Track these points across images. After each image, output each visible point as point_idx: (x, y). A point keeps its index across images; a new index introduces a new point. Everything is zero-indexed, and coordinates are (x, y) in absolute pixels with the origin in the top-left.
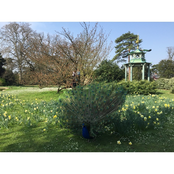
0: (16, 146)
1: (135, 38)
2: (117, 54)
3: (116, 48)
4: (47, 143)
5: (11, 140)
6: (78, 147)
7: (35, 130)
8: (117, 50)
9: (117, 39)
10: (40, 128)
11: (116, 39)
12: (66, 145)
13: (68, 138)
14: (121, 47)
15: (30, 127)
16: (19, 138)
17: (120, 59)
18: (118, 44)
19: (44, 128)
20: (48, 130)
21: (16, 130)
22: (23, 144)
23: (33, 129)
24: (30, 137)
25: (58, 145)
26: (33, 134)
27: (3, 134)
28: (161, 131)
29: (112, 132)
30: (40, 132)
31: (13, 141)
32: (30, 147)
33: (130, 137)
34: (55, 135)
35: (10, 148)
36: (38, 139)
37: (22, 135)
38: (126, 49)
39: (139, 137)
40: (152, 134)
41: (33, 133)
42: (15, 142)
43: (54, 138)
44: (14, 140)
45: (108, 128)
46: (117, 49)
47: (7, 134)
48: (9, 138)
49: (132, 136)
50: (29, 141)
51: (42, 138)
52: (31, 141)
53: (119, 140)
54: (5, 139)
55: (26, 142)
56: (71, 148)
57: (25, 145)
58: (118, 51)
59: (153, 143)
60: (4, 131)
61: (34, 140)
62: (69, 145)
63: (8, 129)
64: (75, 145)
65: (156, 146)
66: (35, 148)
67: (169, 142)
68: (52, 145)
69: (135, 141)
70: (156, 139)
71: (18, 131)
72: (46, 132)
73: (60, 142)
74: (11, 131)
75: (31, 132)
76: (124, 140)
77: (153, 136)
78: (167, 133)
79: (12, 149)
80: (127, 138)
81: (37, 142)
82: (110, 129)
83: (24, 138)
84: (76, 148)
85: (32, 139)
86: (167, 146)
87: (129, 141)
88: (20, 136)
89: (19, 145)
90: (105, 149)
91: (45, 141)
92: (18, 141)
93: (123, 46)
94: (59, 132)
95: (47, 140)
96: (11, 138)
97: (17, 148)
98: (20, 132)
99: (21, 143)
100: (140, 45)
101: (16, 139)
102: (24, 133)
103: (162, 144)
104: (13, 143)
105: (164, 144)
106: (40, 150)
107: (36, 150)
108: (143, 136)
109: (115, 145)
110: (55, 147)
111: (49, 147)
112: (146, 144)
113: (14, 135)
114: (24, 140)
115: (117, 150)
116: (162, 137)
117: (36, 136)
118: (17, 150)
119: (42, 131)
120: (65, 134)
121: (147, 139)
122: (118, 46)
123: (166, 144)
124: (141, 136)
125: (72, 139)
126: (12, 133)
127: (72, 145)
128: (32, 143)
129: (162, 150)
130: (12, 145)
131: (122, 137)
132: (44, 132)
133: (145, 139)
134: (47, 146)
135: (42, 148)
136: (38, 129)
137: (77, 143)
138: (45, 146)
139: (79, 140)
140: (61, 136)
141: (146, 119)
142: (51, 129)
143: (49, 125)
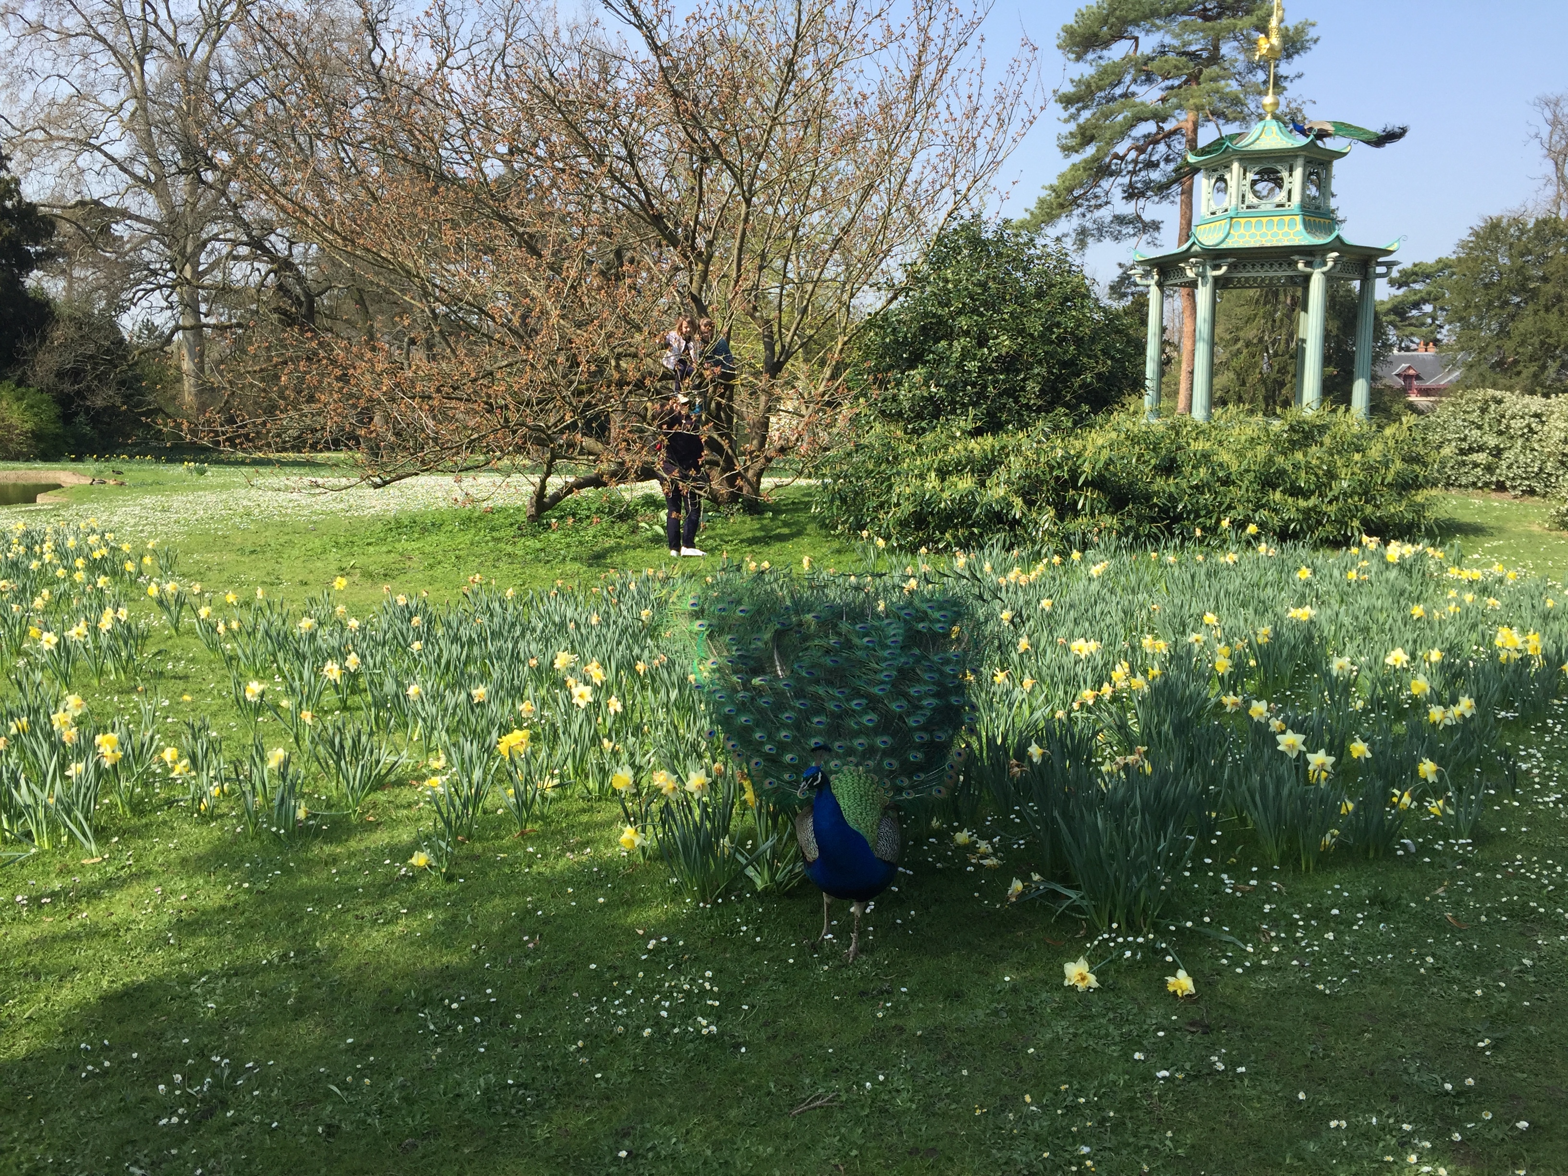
0: (175, 1006)
1: (1248, 12)
2: (1076, 158)
3: (1067, 101)
4: (447, 975)
5: (125, 949)
6: (717, 1016)
7: (334, 860)
8: (1072, 127)
9: (1080, 15)
10: (381, 838)
11: (1071, 21)
12: (617, 993)
13: (629, 932)
14: (1118, 91)
15: (290, 835)
16: (193, 933)
17: (1105, 214)
18: (1086, 70)
19: (415, 846)
20: (454, 861)
21: (167, 864)
22: (236, 983)
23: (321, 850)
24: (293, 919)
25: (543, 990)
26: (323, 898)
27: (53, 895)
28: (1455, 876)
29: (1017, 885)
30: (380, 880)
31: (148, 960)
32: (298, 1013)
33: (1181, 930)
34: (514, 902)
35: (120, 1022)
36: (367, 945)
37: (223, 909)
38: (1160, 117)
39: (1258, 930)
40: (1378, 900)
41: (316, 889)
42: (160, 970)
43: (504, 934)
44: (151, 948)
45: (984, 846)
46: (1073, 117)
47: (92, 894)
48: (105, 935)
49: (1199, 922)
50: (284, 957)
51: (399, 929)
52: (308, 958)
53: (1081, 951)
54: (71, 937)
55: (256, 970)
56: (657, 1022)
57: (251, 994)
58: (1086, 137)
59: (1385, 982)
60: (64, 871)
61: (331, 948)
62: (641, 990)
63: (93, 847)
64: (688, 994)
65: (1406, 1008)
66: (338, 1020)
67: (1524, 970)
68: (489, 991)
69: (1218, 959)
70: (1407, 946)
71: (183, 867)
72: (437, 878)
73: (561, 971)
74: (122, 873)
75: (305, 880)
76: (1128, 954)
77: (1386, 920)
78: (1507, 894)
79: (142, 1029)
80: (1151, 936)
81: (358, 968)
82: (1001, 859)
83: (241, 927)
84: (704, 1022)
85: (315, 940)
86: (1511, 1006)
87: (1169, 959)
88: (203, 914)
89: (198, 991)
90: (958, 1030)
91: (427, 962)
92: (186, 961)
93: (1133, 88)
94: (549, 882)
95: (447, 947)
96: (129, 929)
97: (181, 1018)
98: (201, 882)
99: (217, 977)
100: (1292, 75)
101: (167, 940)
102: (240, 885)
103: (1464, 995)
104: (142, 978)
105: (1479, 992)
106: (385, 1035)
107: (350, 1041)
108: (1296, 916)
109: (1044, 995)
110: (518, 1016)
111: (462, 1009)
112: (1321, 987)
113: (156, 907)
114: (240, 952)
115: (1059, 1040)
116: (1461, 931)
117: (350, 917)
118: (186, 1041)
119: (403, 872)
120: (601, 900)
121: (1333, 950)
122: (1088, 86)
123: (1503, 990)
124: (1274, 920)
125: (665, 939)
126: (137, 889)
127: (668, 996)
128: (313, 976)
129: (1462, 1040)
130: (135, 990)
131: (1111, 930)
132: (413, 879)
133: (1309, 945)
134: (442, 1000)
135: (398, 1017)
136: (362, 852)
137: (709, 974)
138: (424, 1005)
139: (725, 950)
140: (566, 916)
141: (1329, 769)
142: (478, 847)
143: (458, 817)
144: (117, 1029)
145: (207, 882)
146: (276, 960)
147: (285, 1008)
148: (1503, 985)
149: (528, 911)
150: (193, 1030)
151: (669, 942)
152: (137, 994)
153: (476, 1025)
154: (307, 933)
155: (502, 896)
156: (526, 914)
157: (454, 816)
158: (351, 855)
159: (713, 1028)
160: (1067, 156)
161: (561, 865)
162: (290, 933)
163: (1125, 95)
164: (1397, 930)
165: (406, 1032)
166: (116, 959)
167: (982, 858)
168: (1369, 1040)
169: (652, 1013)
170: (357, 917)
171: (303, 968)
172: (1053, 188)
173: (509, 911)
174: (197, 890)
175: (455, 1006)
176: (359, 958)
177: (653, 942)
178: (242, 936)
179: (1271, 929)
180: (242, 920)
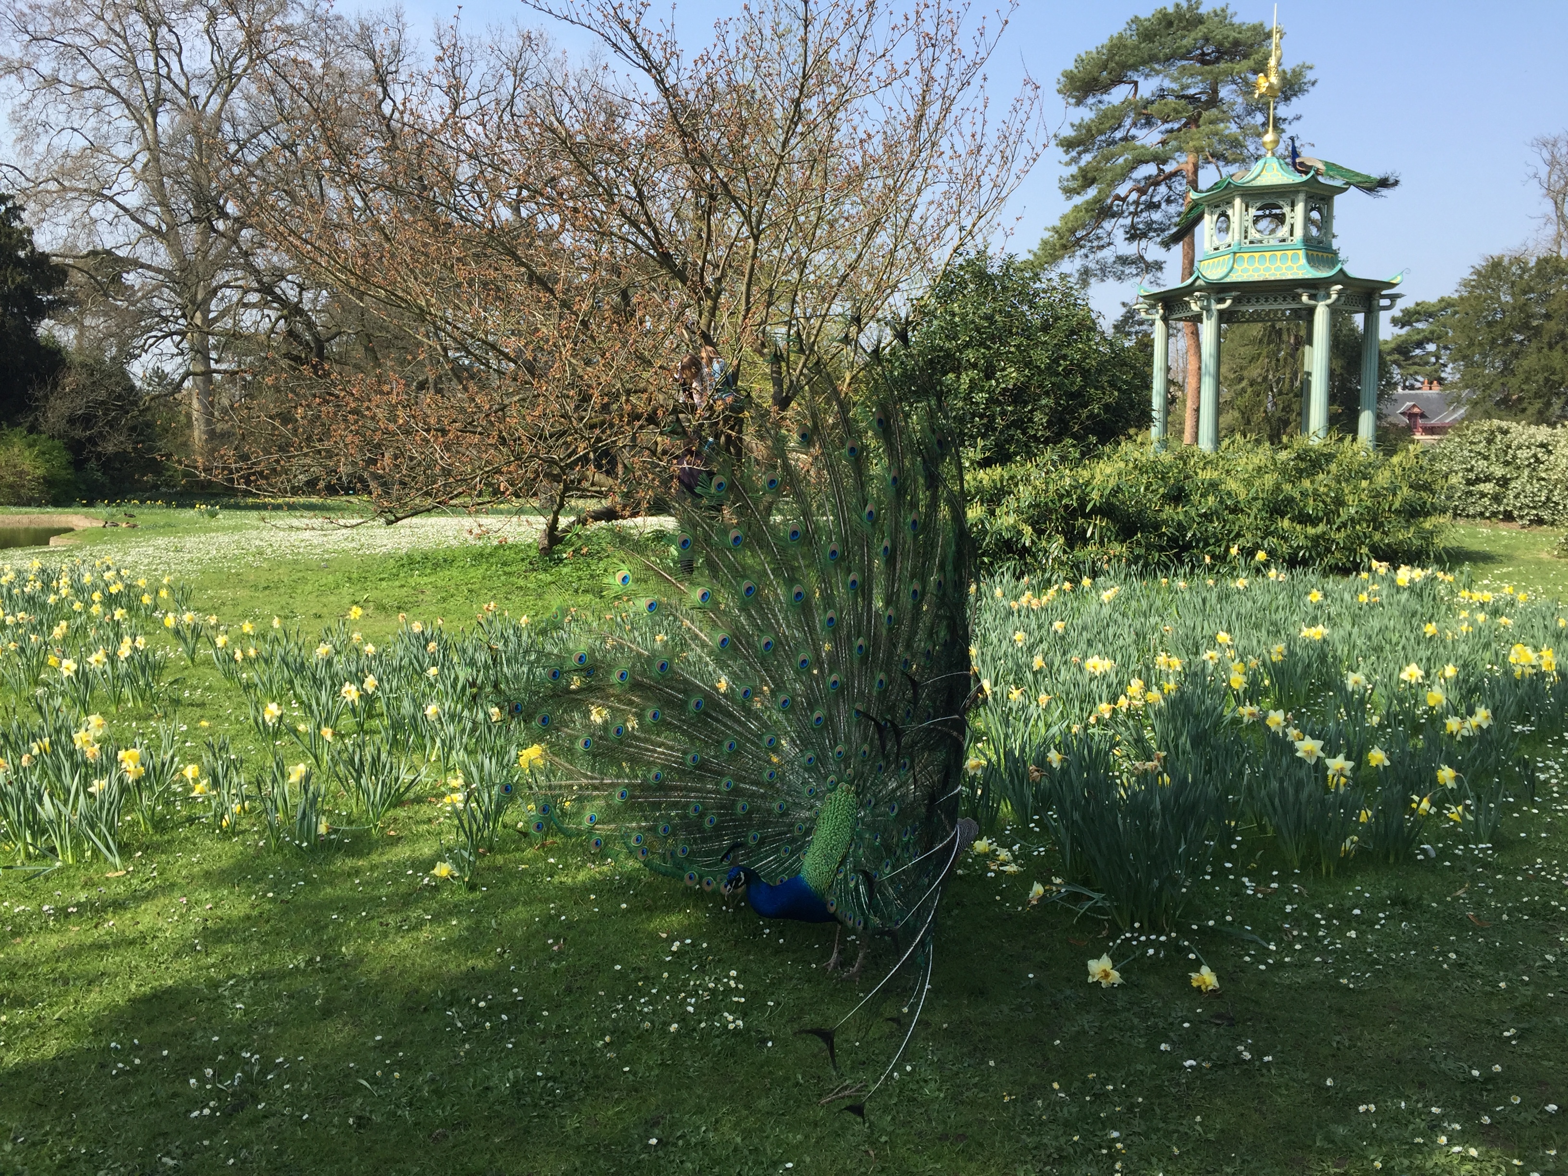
0: (203, 1007)
1: (1246, 56)
2: (1078, 200)
3: (1068, 144)
4: (474, 977)
5: (153, 956)
6: (742, 1012)
7: (357, 872)
8: (1074, 169)
9: (1080, 60)
10: (402, 852)
11: (1071, 66)
12: (640, 992)
13: (654, 937)
14: (1118, 135)
15: (312, 849)
16: (219, 941)
17: (1108, 255)
18: (1085, 114)
19: (439, 857)
20: (475, 872)
21: (191, 878)
22: (264, 986)
23: (343, 863)
24: (319, 927)
25: (569, 990)
26: (347, 907)
27: (78, 905)
28: (1476, 878)
29: (1038, 889)
30: (403, 889)
31: (175, 966)
32: (326, 1013)
33: (1203, 930)
34: (537, 909)
35: (149, 1023)
36: (392, 950)
37: (248, 917)
38: (1160, 160)
39: (1280, 929)
40: (1400, 901)
41: (340, 899)
42: (186, 975)
43: (529, 937)
44: (177, 955)
45: (1004, 854)
46: (1074, 160)
47: (118, 905)
48: (132, 943)
49: (1220, 920)
50: (310, 962)
51: (424, 935)
52: (333, 963)
53: (1107, 950)
54: (100, 947)
55: (284, 975)
56: (683, 1018)
57: (279, 997)
58: (1087, 179)
59: (1408, 977)
60: (89, 884)
61: (357, 953)
62: (663, 990)
63: (117, 860)
64: (713, 992)
65: (1430, 1000)
66: (366, 1019)
67: (1548, 965)
68: (515, 990)
69: (1241, 957)
70: (1430, 944)
71: (207, 879)
72: (460, 887)
73: (586, 973)
74: (146, 885)
75: (329, 890)
76: (1151, 952)
77: (1409, 920)
78: (1528, 895)
79: (171, 1029)
80: (1173, 935)
81: (385, 971)
82: (1021, 866)
83: (267, 935)
84: (730, 1018)
85: (341, 946)
86: (1535, 997)
87: (1192, 956)
88: (229, 922)
89: (226, 993)
90: (983, 1024)
91: (452, 966)
92: (213, 966)
93: (1133, 131)
94: (572, 890)
95: (472, 951)
96: (155, 937)
97: (210, 1019)
98: (226, 892)
99: (244, 981)
100: (1290, 118)
101: (193, 947)
102: (264, 895)
103: (1488, 988)
104: (170, 982)
105: (1502, 985)
106: (413, 1034)
107: (378, 1038)
108: (1318, 916)
109: (1068, 992)
110: (545, 1013)
111: (489, 1007)
112: (1345, 981)
113: (182, 916)
114: (266, 957)
115: (1086, 1033)
116: (1483, 930)
117: (374, 924)
118: (216, 1038)
119: (426, 881)
120: (624, 906)
121: (1355, 947)
122: (1089, 130)
123: (1527, 984)
124: (1296, 919)
125: (688, 941)
126: (162, 901)
127: (694, 993)
128: (340, 979)
129: (1487, 1031)
130: (164, 992)
131: (1133, 930)
132: (436, 888)
133: (1331, 944)
134: (469, 999)
135: (426, 1016)
136: (385, 865)
137: (733, 973)
138: (451, 1005)
139: (748, 953)
140: (589, 921)
141: (1348, 773)
142: (500, 860)
143: (479, 829)
144: (146, 1029)
145: (231, 893)
146: (302, 965)
147: (313, 1008)
148: (1526, 978)
149: (551, 917)
150: (222, 1030)
151: (692, 945)
152: (166, 997)
153: (503, 1022)
154: (333, 940)
155: (525, 903)
156: (549, 919)
157: (475, 828)
158: (374, 867)
159: (740, 1023)
160: (1069, 198)
161: (582, 876)
162: (316, 939)
163: (1125, 139)
164: (1418, 928)
165: (434, 1030)
166: (143, 965)
167: (1002, 865)
168: (1394, 1032)
169: (678, 1010)
170: (381, 924)
171: (329, 971)
172: (1055, 230)
173: (532, 917)
174: (221, 900)
175: (482, 1004)
176: (386, 963)
177: (677, 943)
178: (269, 943)
179: (1293, 928)
180: (267, 927)
